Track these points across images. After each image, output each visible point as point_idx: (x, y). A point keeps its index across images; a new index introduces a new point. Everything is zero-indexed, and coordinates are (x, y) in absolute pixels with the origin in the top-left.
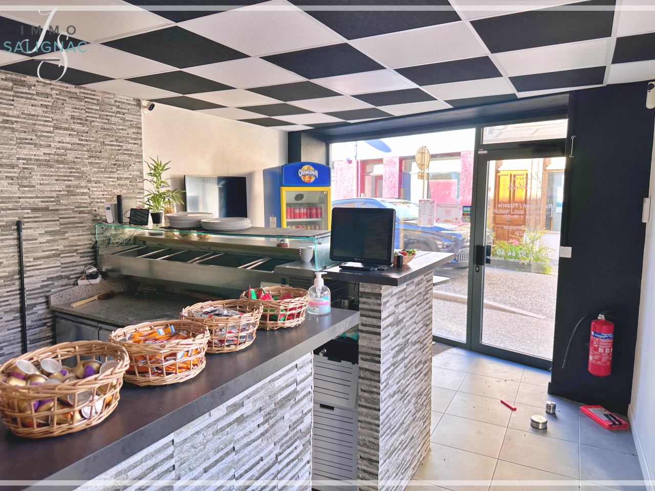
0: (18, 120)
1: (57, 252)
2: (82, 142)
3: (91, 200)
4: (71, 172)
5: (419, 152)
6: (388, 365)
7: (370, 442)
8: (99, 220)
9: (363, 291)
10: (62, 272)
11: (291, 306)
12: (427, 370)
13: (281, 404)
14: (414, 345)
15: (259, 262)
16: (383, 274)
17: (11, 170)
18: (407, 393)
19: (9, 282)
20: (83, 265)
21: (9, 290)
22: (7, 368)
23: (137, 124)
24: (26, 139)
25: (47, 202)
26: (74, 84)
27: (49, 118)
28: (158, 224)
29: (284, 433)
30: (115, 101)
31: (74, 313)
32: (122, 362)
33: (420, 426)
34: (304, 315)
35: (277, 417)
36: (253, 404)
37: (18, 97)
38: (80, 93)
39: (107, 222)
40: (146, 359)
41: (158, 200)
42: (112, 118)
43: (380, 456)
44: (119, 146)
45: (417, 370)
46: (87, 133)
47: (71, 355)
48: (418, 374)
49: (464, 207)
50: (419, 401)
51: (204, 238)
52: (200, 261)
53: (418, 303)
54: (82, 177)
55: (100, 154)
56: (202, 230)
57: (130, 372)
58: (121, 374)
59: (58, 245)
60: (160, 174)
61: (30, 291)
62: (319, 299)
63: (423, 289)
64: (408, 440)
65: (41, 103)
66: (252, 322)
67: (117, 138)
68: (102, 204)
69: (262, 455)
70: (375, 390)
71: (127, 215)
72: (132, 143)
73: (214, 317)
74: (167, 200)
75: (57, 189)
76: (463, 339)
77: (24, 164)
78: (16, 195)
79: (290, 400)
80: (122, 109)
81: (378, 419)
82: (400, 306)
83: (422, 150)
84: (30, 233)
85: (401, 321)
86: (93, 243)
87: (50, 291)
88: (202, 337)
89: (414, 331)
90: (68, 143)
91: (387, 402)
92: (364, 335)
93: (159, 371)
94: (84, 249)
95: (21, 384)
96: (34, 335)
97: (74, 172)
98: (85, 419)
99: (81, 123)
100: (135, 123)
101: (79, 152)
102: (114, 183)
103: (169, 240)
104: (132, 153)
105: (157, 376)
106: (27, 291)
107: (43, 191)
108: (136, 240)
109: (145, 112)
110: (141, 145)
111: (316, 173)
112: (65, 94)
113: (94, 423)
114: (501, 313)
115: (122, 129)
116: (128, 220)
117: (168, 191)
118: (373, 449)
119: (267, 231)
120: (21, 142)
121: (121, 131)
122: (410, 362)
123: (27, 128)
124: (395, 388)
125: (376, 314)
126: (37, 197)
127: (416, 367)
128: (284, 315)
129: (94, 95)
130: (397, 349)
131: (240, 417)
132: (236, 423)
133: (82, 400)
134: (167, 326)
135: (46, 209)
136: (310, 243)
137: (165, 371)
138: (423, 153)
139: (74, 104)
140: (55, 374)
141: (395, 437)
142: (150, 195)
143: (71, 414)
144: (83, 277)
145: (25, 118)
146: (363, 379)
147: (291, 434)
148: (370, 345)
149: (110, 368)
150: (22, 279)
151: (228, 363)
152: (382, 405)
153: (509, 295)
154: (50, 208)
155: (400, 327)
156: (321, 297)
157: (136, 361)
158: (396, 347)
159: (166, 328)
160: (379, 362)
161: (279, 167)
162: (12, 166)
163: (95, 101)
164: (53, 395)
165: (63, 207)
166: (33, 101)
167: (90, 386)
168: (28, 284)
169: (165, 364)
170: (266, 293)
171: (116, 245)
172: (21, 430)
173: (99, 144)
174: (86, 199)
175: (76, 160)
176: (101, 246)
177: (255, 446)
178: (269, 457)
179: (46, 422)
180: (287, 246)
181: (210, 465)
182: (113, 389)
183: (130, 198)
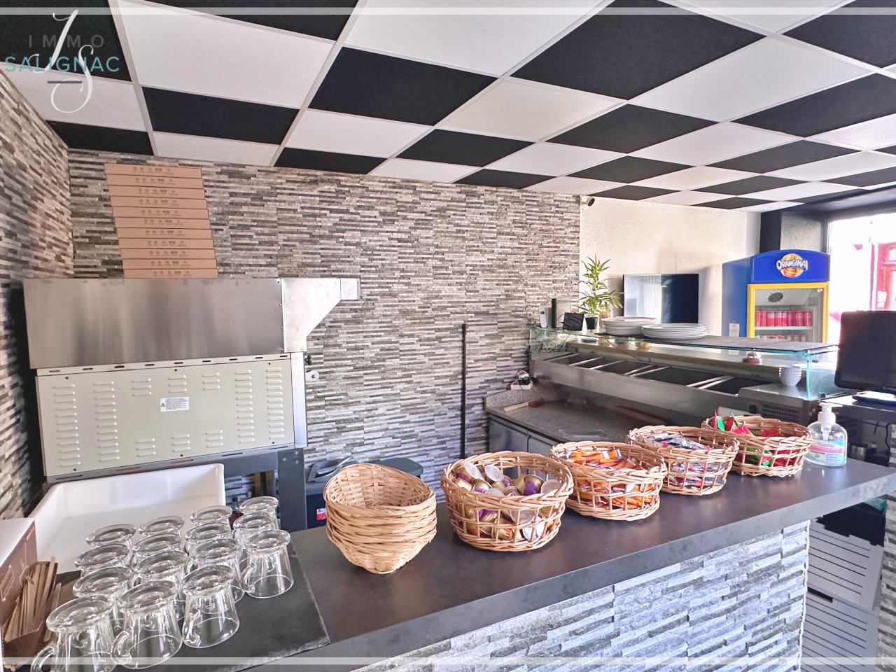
0: (468, 229)
1: (494, 355)
2: (521, 246)
3: (527, 304)
4: (510, 277)
8: (533, 324)
10: (498, 375)
11: (782, 447)
13: (758, 577)
15: (717, 382)
17: (459, 276)
19: (454, 381)
20: (516, 370)
21: (452, 388)
22: (456, 468)
23: (575, 222)
24: (474, 246)
25: (488, 306)
26: (517, 188)
27: (494, 224)
28: (593, 330)
29: (759, 617)
30: (555, 201)
31: (506, 418)
32: (566, 484)
34: (802, 463)
35: (750, 594)
36: (716, 567)
37: (469, 207)
38: (523, 196)
39: (540, 327)
40: (590, 485)
41: (593, 303)
42: (552, 218)
44: (556, 247)
46: (526, 236)
47: (512, 465)
51: (644, 348)
52: (638, 374)
54: (519, 281)
55: (537, 256)
56: (642, 338)
57: (573, 497)
58: (564, 498)
59: (495, 349)
60: (597, 274)
61: (469, 391)
62: (826, 443)
65: (488, 210)
66: (724, 461)
67: (554, 239)
68: (537, 309)
69: (727, 637)
71: (561, 320)
72: (570, 243)
73: (670, 446)
74: (603, 303)
75: (497, 293)
77: (471, 270)
78: (464, 300)
79: (770, 575)
80: (561, 207)
84: (473, 336)
86: (527, 348)
87: (486, 393)
88: (657, 470)
90: (509, 248)
93: (605, 504)
94: (518, 353)
95: (468, 487)
96: (471, 434)
97: (513, 276)
98: (526, 540)
99: (521, 227)
100: (573, 221)
101: (519, 256)
102: (549, 286)
103: (603, 348)
104: (569, 253)
105: (601, 507)
106: (467, 391)
107: (485, 296)
108: (569, 346)
109: (584, 209)
110: (578, 245)
111: (805, 264)
112: (509, 199)
113: (535, 547)
115: (560, 229)
116: (562, 325)
117: (605, 293)
119: (725, 341)
120: (470, 250)
121: (559, 231)
123: (475, 236)
126: (480, 302)
128: (769, 458)
129: (534, 197)
131: (698, 579)
132: (692, 586)
133: (524, 519)
134: (611, 450)
135: (487, 313)
136: (797, 360)
137: (611, 504)
139: (516, 209)
140: (497, 483)
142: (586, 297)
143: (512, 532)
144: (515, 382)
145: (474, 227)
146: (893, 571)
147: (770, 622)
149: (553, 489)
150: (464, 379)
151: (687, 511)
154: (490, 312)
156: (829, 440)
157: (579, 485)
159: (611, 451)
161: (747, 259)
162: (462, 273)
163: (535, 203)
164: (497, 507)
165: (502, 311)
166: (481, 210)
167: (533, 506)
168: (468, 384)
169: (612, 496)
170: (739, 424)
171: (548, 351)
172: (466, 535)
173: (537, 246)
174: (523, 303)
175: (515, 264)
176: (534, 352)
177: (716, 622)
178: (736, 644)
179: (488, 534)
180: (758, 362)
181: (657, 629)
182: (555, 513)
183: (564, 301)
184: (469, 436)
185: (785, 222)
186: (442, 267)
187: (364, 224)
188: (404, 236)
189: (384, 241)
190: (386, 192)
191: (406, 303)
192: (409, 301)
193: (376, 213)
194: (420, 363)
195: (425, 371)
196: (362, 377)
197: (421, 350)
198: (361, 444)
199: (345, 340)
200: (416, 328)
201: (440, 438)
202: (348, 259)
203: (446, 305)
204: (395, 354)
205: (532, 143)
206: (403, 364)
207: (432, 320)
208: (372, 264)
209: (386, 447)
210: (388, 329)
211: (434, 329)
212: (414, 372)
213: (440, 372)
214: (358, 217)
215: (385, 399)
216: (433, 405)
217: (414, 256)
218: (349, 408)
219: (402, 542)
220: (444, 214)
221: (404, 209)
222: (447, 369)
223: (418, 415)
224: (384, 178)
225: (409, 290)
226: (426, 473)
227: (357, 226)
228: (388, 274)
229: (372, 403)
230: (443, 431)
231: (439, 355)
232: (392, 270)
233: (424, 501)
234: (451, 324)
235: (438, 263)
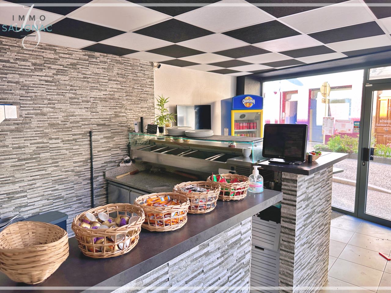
0: (91, 76)
1: (109, 148)
2: (122, 88)
3: (127, 120)
4: (117, 104)
5: (323, 86)
6: (301, 225)
7: (287, 273)
8: (131, 131)
9: (285, 177)
10: (112, 159)
11: (238, 187)
12: (327, 230)
13: (232, 246)
14: (319, 213)
15: (218, 157)
16: (299, 167)
17: (87, 104)
18: (313, 244)
19: (85, 164)
20: (122, 155)
21: (85, 168)
22: (81, 217)
23: (152, 76)
24: (95, 87)
25: (105, 121)
26: (119, 55)
27: (106, 74)
28: (162, 133)
29: (233, 264)
30: (140, 64)
31: (117, 182)
32: (141, 217)
33: (321, 265)
34: (246, 193)
35: (229, 254)
36: (214, 245)
37: (91, 64)
38: (122, 60)
39: (135, 132)
40: (154, 216)
41: (162, 120)
42: (139, 73)
43: (294, 283)
44: (142, 89)
45: (320, 229)
46: (125, 82)
47: (114, 211)
48: (321, 232)
49: (355, 122)
50: (321, 249)
51: (187, 142)
52: (184, 155)
53: (322, 187)
54: (122, 107)
55: (132, 94)
56: (185, 137)
57: (145, 223)
58: (140, 225)
59: (110, 144)
60: (163, 105)
61: (95, 169)
62: (256, 183)
63: (326, 177)
64: (313, 274)
65: (102, 67)
66: (214, 196)
67: (141, 85)
68: (133, 122)
69: (220, 276)
70: (291, 241)
71: (146, 128)
72: (149, 88)
73: (192, 192)
74: (167, 119)
75: (110, 114)
76: (352, 209)
77: (93, 100)
78: (90, 117)
79: (237, 244)
80: (144, 68)
81: (293, 259)
82: (310, 188)
83: (325, 85)
84: (96, 138)
85: (310, 198)
86: (128, 143)
87: (105, 169)
88: (185, 204)
89: (319, 204)
90: (115, 88)
91: (300, 249)
92: (285, 205)
93: (161, 224)
94: (123, 146)
95: (88, 226)
96: (97, 193)
97: (119, 104)
98: (121, 249)
99: (122, 77)
100: (150, 76)
101: (121, 93)
102: (139, 110)
103: (168, 142)
104: (149, 93)
105: (160, 226)
106: (94, 169)
107: (103, 115)
108: (150, 142)
109: (156, 70)
110: (153, 89)
111: (254, 101)
112: (114, 61)
113: (125, 252)
114: (380, 193)
115: (144, 80)
116: (146, 131)
117: (168, 114)
118: (289, 277)
119: (223, 137)
120: (92, 88)
121: (143, 81)
122: (315, 224)
123: (95, 81)
124: (305, 240)
125: (293, 192)
126: (100, 118)
127: (319, 227)
128: (233, 192)
129: (129, 61)
130: (307, 215)
131: (207, 252)
132: (204, 256)
133: (119, 239)
134: (166, 196)
135: (104, 125)
136: (249, 145)
137: (164, 224)
138: (325, 86)
139: (118, 67)
140: (105, 222)
141: (304, 271)
142: (158, 116)
143: (113, 246)
144: (122, 162)
145: (94, 75)
146: (283, 233)
147: (238, 265)
148: (289, 212)
149: (134, 221)
150: (91, 162)
151: (200, 220)
152: (296, 251)
153: (386, 181)
154: (106, 124)
155: (309, 202)
156: (257, 182)
157: (149, 217)
158: (306, 214)
159: (165, 197)
160: (295, 224)
161: (231, 98)
162: (88, 102)
163: (129, 64)
164: (103, 235)
165: (113, 124)
166: (98, 66)
167: (123, 231)
168: (95, 165)
169: (165, 219)
170: (222, 177)
171: (140, 145)
172: (87, 253)
173: (131, 88)
174: (125, 119)
175: (119, 97)
176: (132, 145)
177: (215, 270)
178: (224, 278)
179: (100, 250)
180: (235, 147)
181: (189, 280)
182: (136, 233)
183: (147, 118)
184: (96, 194)
185: (246, 81)
186: (75, 98)
187: (22, 70)
188: (49, 79)
189: (35, 81)
190: (36, 51)
191: (52, 119)
192: (55, 118)
193: (29, 64)
194: (64, 154)
195: (67, 159)
196: (25, 165)
197: (64, 147)
198: (26, 206)
199: (11, 143)
200: (60, 134)
201: (78, 197)
202: (10, 92)
203: (79, 120)
204: (47, 150)
205: (126, 32)
206: (52, 156)
207: (70, 129)
208: (28, 95)
209: (43, 206)
210: (41, 135)
211: (72, 134)
212: (60, 160)
213: (77, 159)
214: (17, 66)
215: (41, 177)
216: (73, 178)
217: (57, 91)
218: (16, 185)
219: (47, 264)
220: (75, 67)
221: (49, 62)
222: (81, 157)
223: (63, 185)
224: (34, 42)
225: (54, 111)
226: (70, 218)
227: (16, 71)
228: (39, 101)
229: (33, 180)
230: (80, 193)
231: (75, 149)
232: (42, 99)
233: (61, 238)
234: (82, 131)
235: (73, 96)
